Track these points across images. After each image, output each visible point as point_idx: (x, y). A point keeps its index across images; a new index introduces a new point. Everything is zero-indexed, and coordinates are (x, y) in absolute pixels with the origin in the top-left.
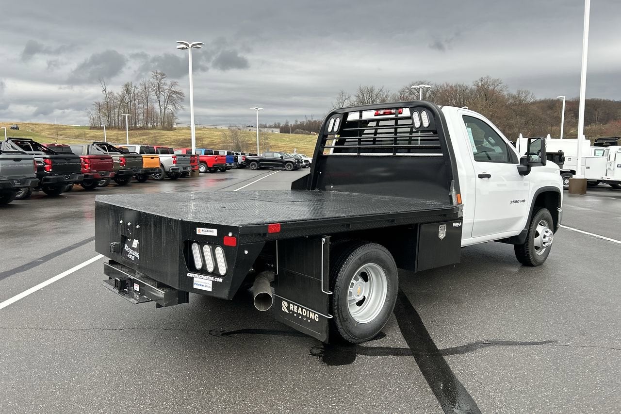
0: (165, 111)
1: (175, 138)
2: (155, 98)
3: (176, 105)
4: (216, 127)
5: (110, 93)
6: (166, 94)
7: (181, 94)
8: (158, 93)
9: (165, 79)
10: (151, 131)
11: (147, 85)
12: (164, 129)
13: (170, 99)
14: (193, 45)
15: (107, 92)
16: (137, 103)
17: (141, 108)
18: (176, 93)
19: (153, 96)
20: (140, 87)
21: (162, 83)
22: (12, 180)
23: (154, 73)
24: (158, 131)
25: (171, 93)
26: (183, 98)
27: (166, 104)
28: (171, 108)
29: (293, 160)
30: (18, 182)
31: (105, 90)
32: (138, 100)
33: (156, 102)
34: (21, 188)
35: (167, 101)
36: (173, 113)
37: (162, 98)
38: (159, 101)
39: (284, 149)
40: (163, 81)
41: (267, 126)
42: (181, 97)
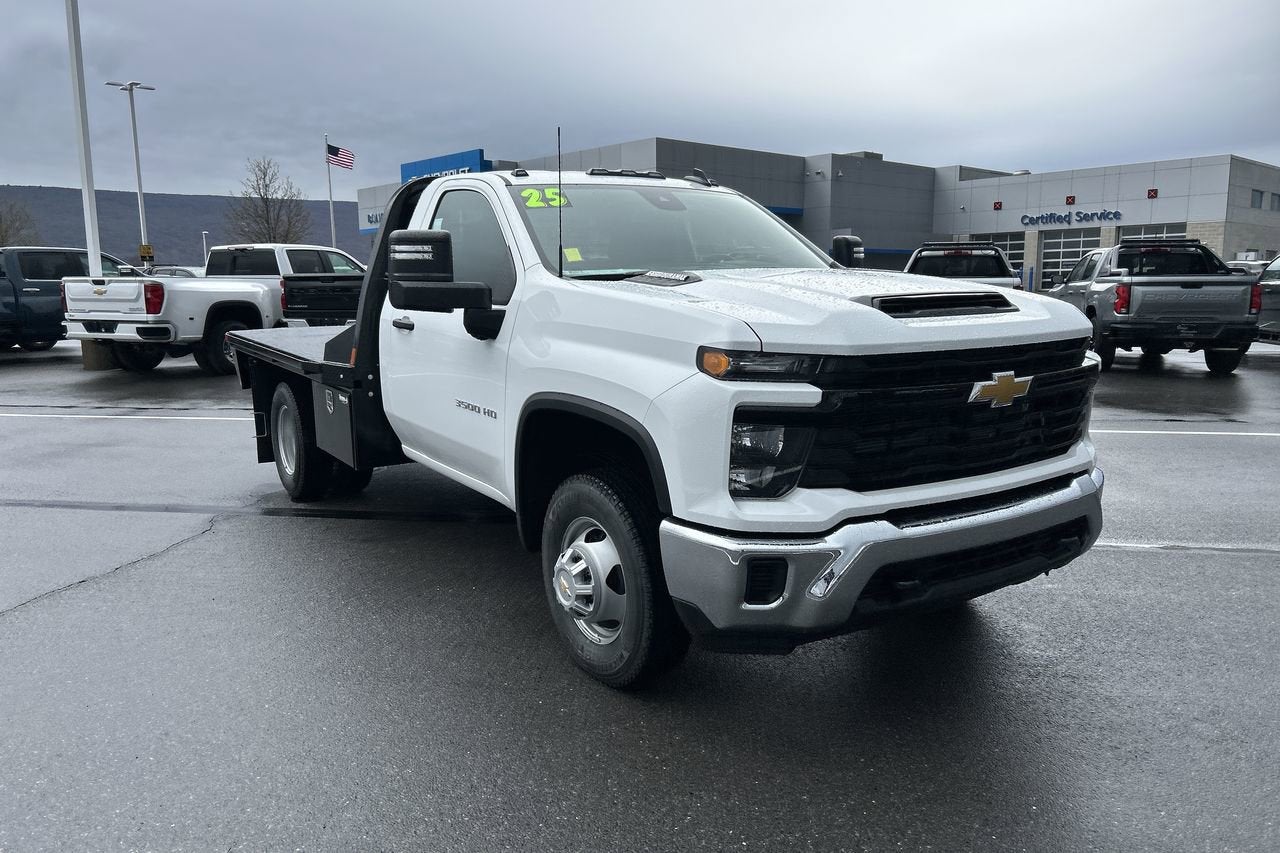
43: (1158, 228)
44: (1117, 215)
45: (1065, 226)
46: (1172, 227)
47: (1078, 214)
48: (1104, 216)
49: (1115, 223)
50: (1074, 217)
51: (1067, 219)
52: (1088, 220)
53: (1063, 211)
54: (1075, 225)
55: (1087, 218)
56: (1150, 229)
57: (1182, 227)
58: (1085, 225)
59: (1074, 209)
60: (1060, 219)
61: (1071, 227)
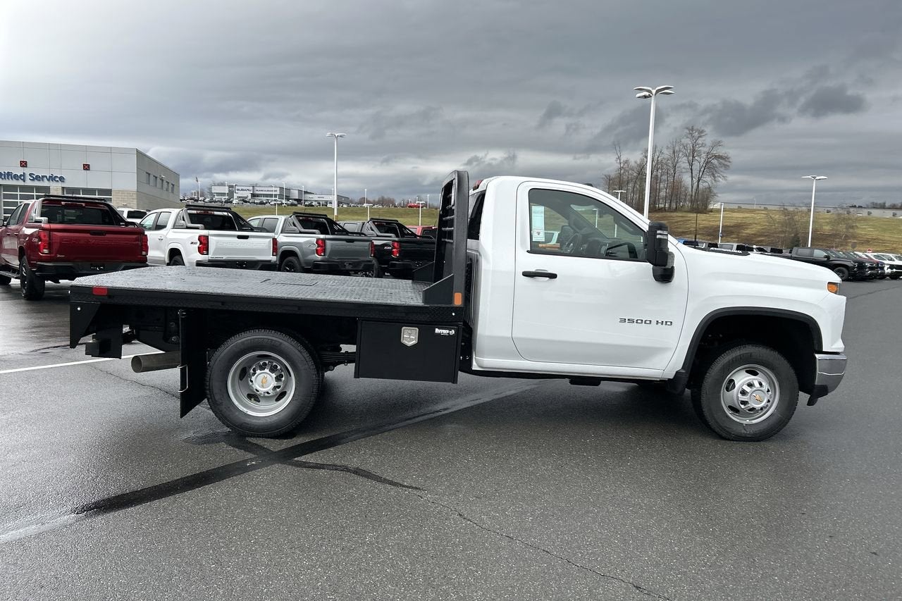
0: (698, 186)
1: (705, 223)
2: (687, 165)
3: (716, 175)
4: (766, 206)
5: (626, 162)
6: (703, 160)
7: (725, 158)
8: (691, 158)
9: (704, 138)
10: (674, 214)
11: (677, 148)
12: (693, 210)
13: (709, 165)
14: (657, 91)
15: (622, 161)
16: (659, 174)
17: (665, 180)
18: (718, 157)
19: (683, 163)
20: (665, 151)
21: (698, 144)
22: (343, 263)
23: (689, 130)
24: (684, 214)
25: (711, 157)
26: (728, 164)
27: (701, 174)
28: (708, 179)
29: (850, 264)
30: (350, 264)
31: (619, 158)
32: (662, 169)
33: (687, 172)
34: (351, 271)
35: (702, 169)
36: (710, 188)
37: (696, 166)
38: (691, 169)
39: (894, 245)
40: (700, 141)
41: (887, 205)
42: (726, 163)
43: (92, 191)
44: (62, 179)
45: (20, 183)
46: (102, 191)
47: (30, 175)
48: (52, 178)
49: (60, 185)
50: (28, 177)
51: (23, 177)
52: (40, 180)
53: (19, 171)
54: (29, 183)
55: (38, 178)
56: (86, 191)
57: (109, 192)
58: (37, 183)
59: (27, 171)
60: (16, 177)
61: (26, 184)
